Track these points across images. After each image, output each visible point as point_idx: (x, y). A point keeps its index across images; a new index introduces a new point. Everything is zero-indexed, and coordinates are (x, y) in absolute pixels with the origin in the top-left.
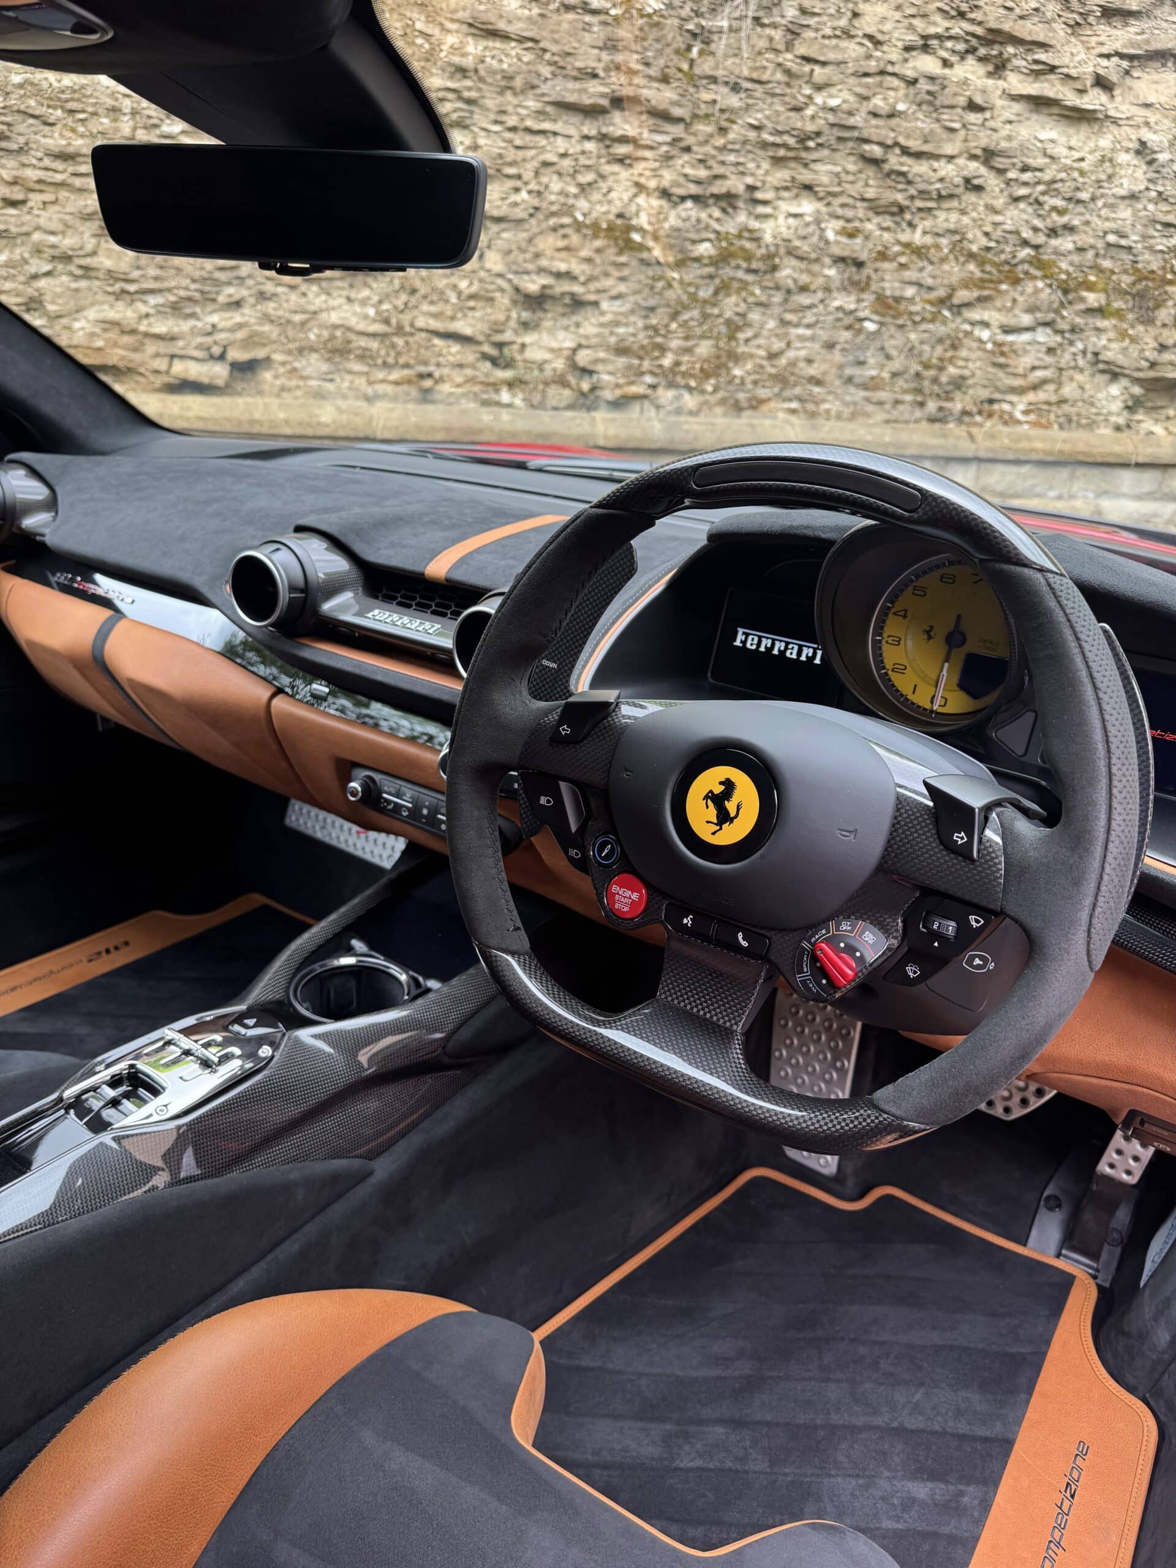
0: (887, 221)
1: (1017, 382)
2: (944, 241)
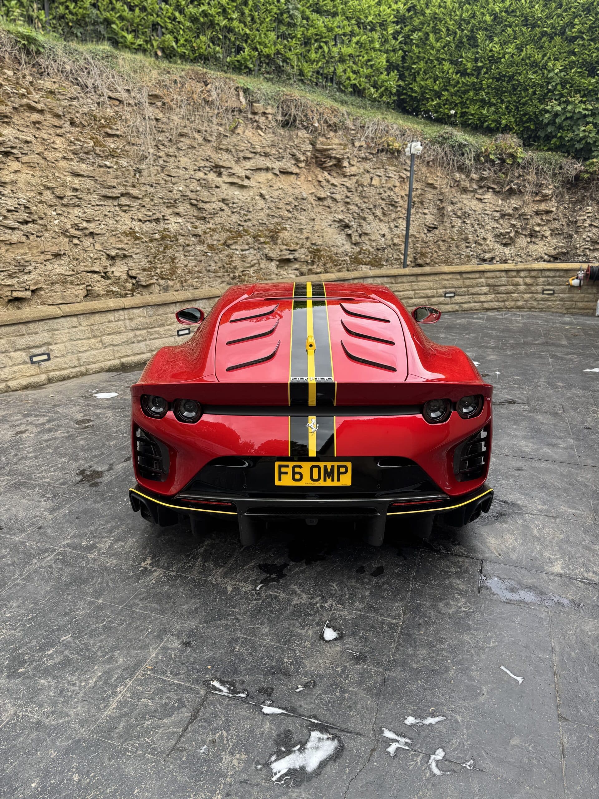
0: (202, 222)
1: (249, 265)
2: (219, 226)
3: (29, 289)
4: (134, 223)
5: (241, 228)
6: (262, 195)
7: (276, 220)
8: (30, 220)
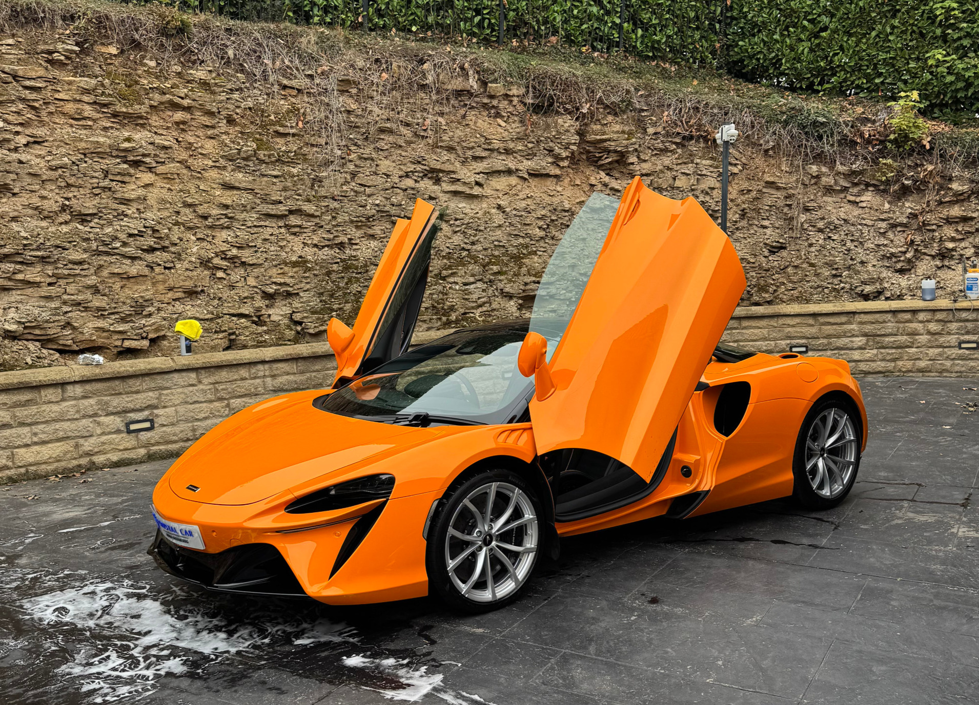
3: (146, 338)
4: (306, 249)
5: (465, 253)
6: (499, 207)
7: (521, 240)
8: (159, 246)
